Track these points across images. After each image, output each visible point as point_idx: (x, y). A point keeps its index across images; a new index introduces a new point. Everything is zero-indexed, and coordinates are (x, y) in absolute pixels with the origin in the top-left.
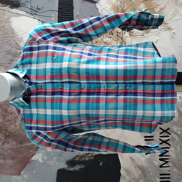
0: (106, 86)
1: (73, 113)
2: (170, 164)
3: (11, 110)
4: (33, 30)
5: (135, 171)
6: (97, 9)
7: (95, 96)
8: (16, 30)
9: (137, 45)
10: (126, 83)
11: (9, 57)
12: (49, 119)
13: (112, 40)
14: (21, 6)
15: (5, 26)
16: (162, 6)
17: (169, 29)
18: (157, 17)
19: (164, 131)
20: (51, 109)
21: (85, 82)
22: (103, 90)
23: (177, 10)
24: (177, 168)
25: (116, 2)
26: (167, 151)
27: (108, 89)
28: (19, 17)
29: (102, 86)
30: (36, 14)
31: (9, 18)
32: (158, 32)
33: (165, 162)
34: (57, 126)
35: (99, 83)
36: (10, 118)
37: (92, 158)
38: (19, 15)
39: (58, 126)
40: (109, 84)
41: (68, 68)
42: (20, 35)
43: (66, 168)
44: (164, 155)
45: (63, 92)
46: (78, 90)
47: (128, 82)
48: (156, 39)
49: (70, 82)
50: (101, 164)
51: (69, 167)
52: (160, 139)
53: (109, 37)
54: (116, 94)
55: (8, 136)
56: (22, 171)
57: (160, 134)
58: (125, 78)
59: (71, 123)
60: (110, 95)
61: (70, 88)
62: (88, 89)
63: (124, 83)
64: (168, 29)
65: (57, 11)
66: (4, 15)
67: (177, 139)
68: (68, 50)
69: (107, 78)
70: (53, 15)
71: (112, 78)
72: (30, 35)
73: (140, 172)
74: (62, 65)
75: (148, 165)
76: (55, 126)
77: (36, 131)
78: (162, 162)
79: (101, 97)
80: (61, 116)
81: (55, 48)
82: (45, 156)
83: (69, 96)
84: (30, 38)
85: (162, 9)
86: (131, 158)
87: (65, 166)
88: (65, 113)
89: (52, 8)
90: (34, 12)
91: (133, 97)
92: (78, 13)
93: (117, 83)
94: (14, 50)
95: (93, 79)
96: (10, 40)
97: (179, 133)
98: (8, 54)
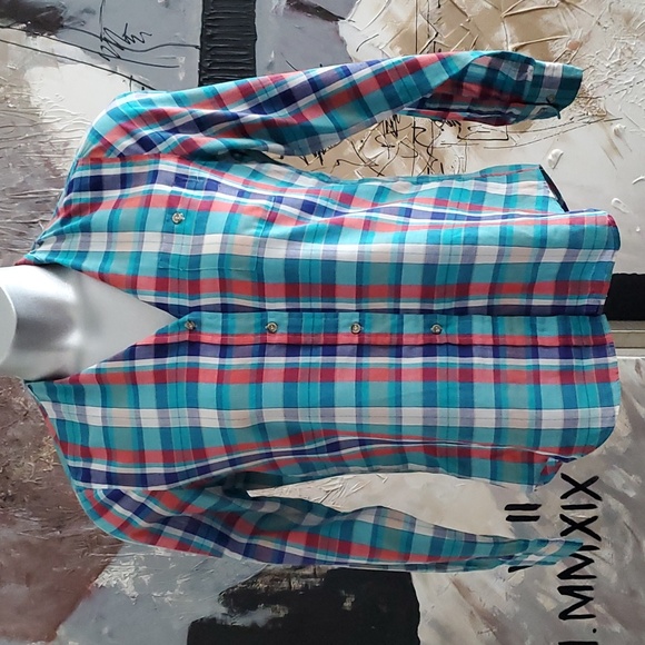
0: (357, 320)
1: (239, 419)
2: (596, 607)
3: (25, 402)
4: (104, 112)
5: (471, 630)
6: (342, 41)
7: (318, 360)
8: (47, 114)
9: (484, 176)
10: (431, 312)
11: (20, 212)
12: (153, 444)
13: (392, 154)
14: (67, 27)
15: (6, 99)
16: (577, 35)
17: (602, 117)
18: (555, 74)
19: (578, 487)
20: (158, 408)
21: (282, 306)
22: (348, 335)
23: (629, 49)
24: (622, 622)
25: (411, 17)
26: (588, 561)
27: (366, 331)
28: (57, 67)
29: (343, 319)
30: (119, 57)
31: (23, 70)
32: (559, 129)
33: (579, 600)
34: (182, 469)
35: (334, 310)
36: (18, 434)
37: (316, 582)
38: (58, 59)
39: (189, 467)
40: (367, 314)
41: (222, 256)
42: (61, 131)
43: (220, 617)
44: (576, 573)
45: (199, 343)
46: (256, 334)
47: (436, 307)
48: (554, 152)
49: (225, 309)
50: (347, 604)
51: (231, 613)
52: (563, 517)
53: (384, 146)
54: (394, 350)
55: (12, 498)
56: (61, 626)
57: (562, 498)
58: (427, 293)
59: (235, 456)
60: (372, 354)
61: (224, 327)
62: (294, 331)
63: (422, 312)
64: (596, 119)
65: (197, 47)
66: (4, 58)
67: (626, 518)
68: (229, 190)
69: (361, 293)
70: (182, 60)
71: (380, 293)
72: (93, 132)
73: (489, 635)
74: (202, 245)
75: (517, 609)
76: (177, 469)
77: (106, 487)
78: (568, 601)
79: (339, 360)
80: (196, 431)
81: (180, 180)
82: (147, 572)
83: (220, 357)
84: (94, 143)
85: (576, 46)
86: (457, 584)
87: (218, 610)
88: (209, 418)
89: (180, 37)
90: (114, 50)
91: (457, 360)
92: (273, 56)
93: (397, 311)
94: (38, 186)
95: (310, 296)
96: (23, 152)
97: (632, 494)
98: (15, 200)
